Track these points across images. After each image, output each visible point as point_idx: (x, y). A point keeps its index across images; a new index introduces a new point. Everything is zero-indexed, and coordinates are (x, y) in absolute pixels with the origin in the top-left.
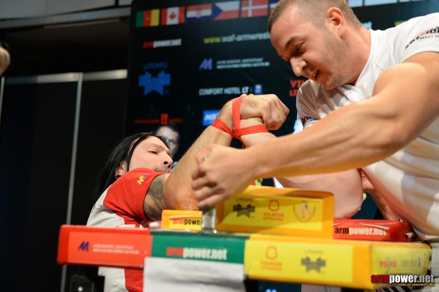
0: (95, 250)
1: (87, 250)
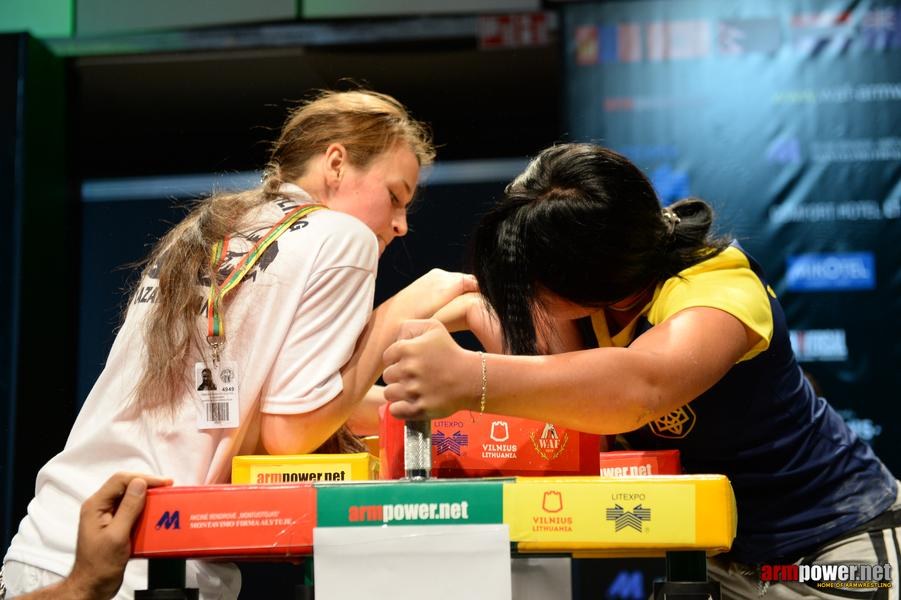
0: (194, 526)
1: (177, 526)
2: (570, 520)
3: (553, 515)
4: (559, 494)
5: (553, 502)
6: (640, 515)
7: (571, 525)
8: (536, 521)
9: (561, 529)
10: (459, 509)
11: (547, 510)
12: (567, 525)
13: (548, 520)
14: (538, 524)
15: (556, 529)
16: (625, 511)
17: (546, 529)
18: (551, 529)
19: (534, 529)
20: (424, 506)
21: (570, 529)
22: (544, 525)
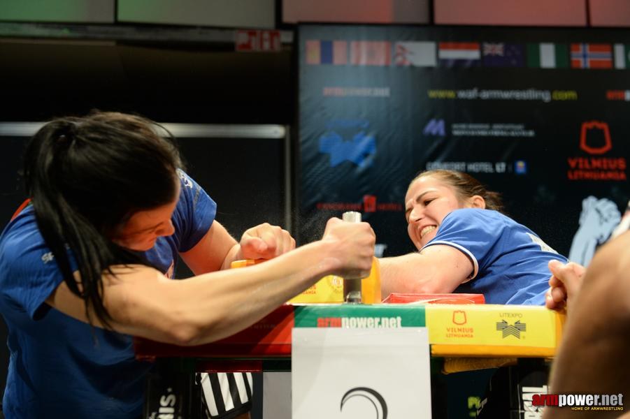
2: (471, 330)
3: (460, 327)
4: (464, 312)
5: (459, 318)
6: (519, 328)
7: (473, 334)
8: (448, 330)
9: (466, 336)
10: (395, 322)
11: (455, 323)
12: (470, 333)
13: (457, 330)
14: (451, 332)
15: (463, 336)
16: (509, 324)
17: (455, 336)
18: (459, 336)
19: (447, 336)
20: (371, 319)
21: (472, 336)
22: (454, 333)
